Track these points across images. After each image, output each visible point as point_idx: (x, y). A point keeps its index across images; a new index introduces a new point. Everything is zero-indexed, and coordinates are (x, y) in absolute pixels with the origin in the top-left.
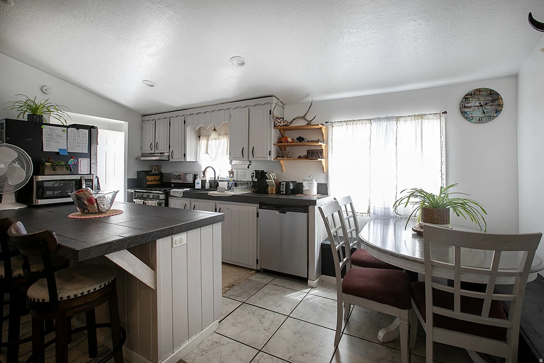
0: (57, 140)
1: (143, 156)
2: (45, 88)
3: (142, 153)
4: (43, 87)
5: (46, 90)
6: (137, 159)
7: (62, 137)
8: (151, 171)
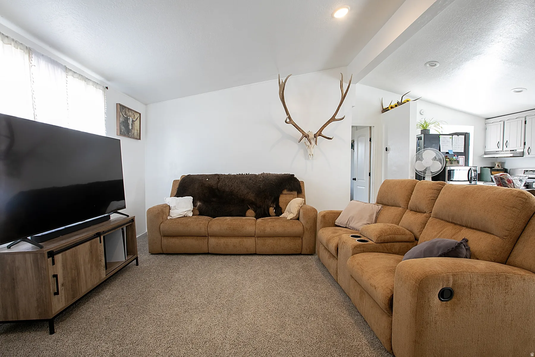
0: (447, 144)
1: (485, 154)
2: (422, 111)
3: (485, 152)
4: (421, 111)
5: (423, 112)
6: (481, 157)
7: (449, 142)
8: (494, 167)
